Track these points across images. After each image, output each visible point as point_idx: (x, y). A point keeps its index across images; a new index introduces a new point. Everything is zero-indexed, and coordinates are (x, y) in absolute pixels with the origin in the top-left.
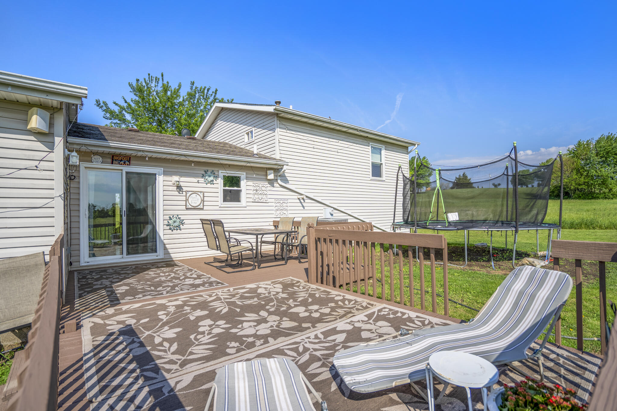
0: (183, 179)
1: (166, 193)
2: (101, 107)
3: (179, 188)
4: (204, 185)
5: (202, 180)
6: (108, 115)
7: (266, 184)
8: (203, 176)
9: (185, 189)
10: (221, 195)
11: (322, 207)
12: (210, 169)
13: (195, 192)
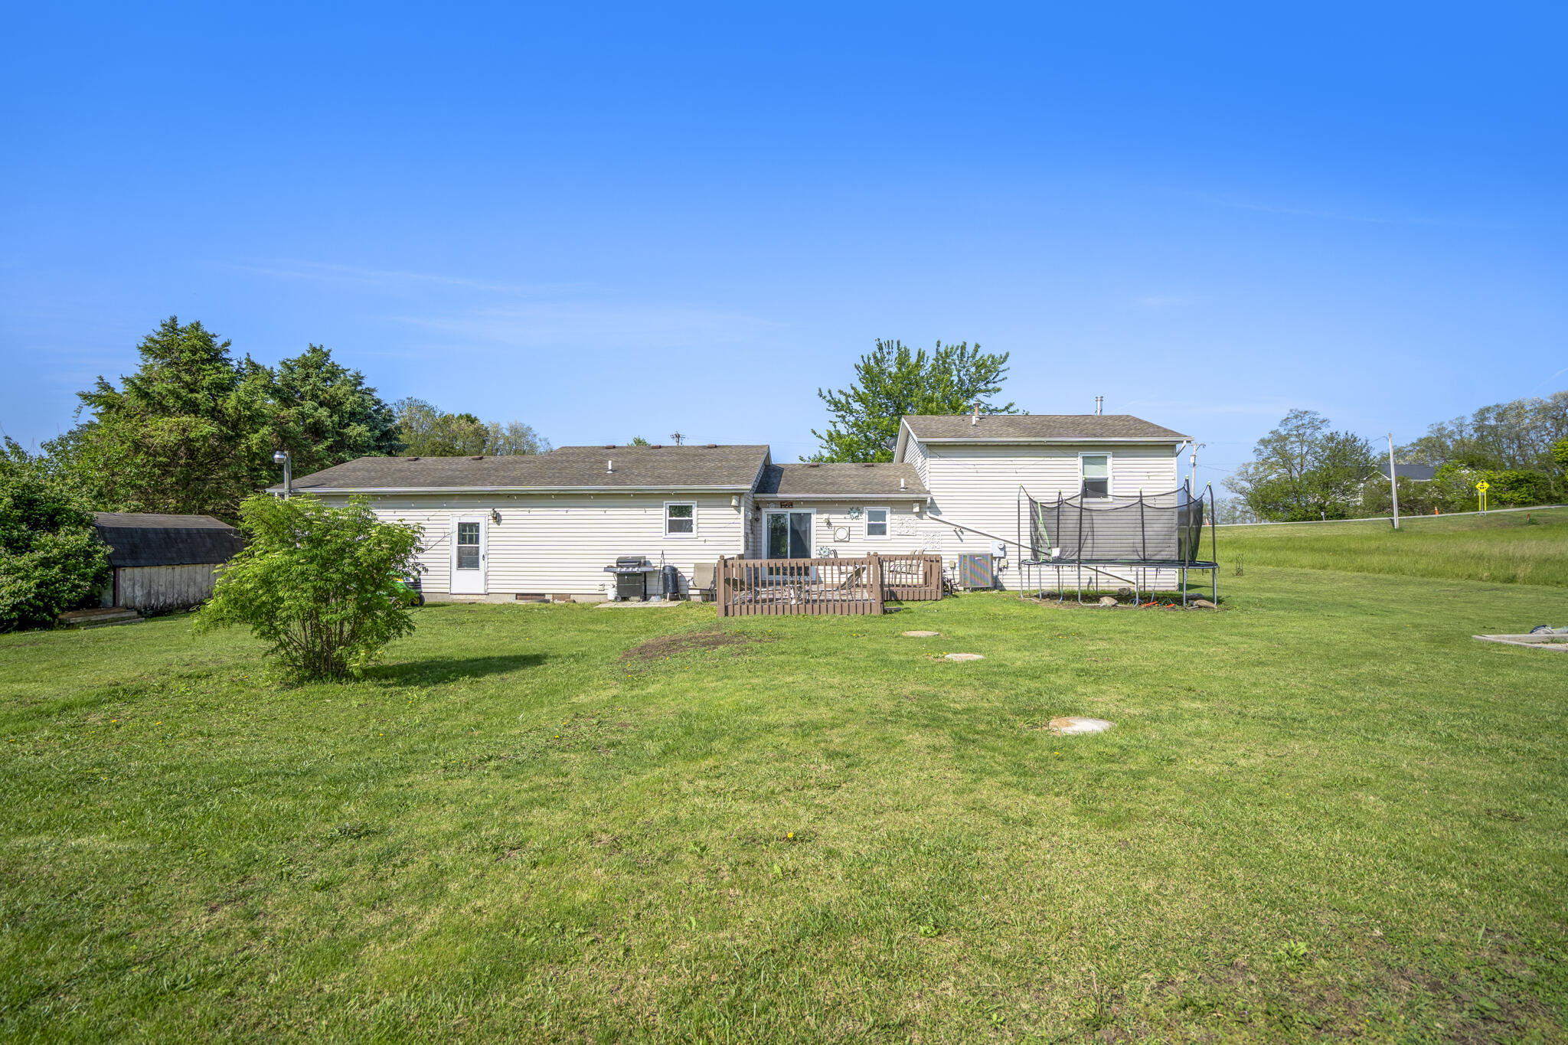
0: (832, 516)
1: (819, 528)
2: (824, 398)
3: (829, 524)
4: (850, 521)
5: (848, 516)
6: (832, 408)
7: (914, 517)
8: (849, 513)
9: (833, 525)
10: (865, 529)
11: (990, 540)
12: (855, 506)
13: (842, 527)
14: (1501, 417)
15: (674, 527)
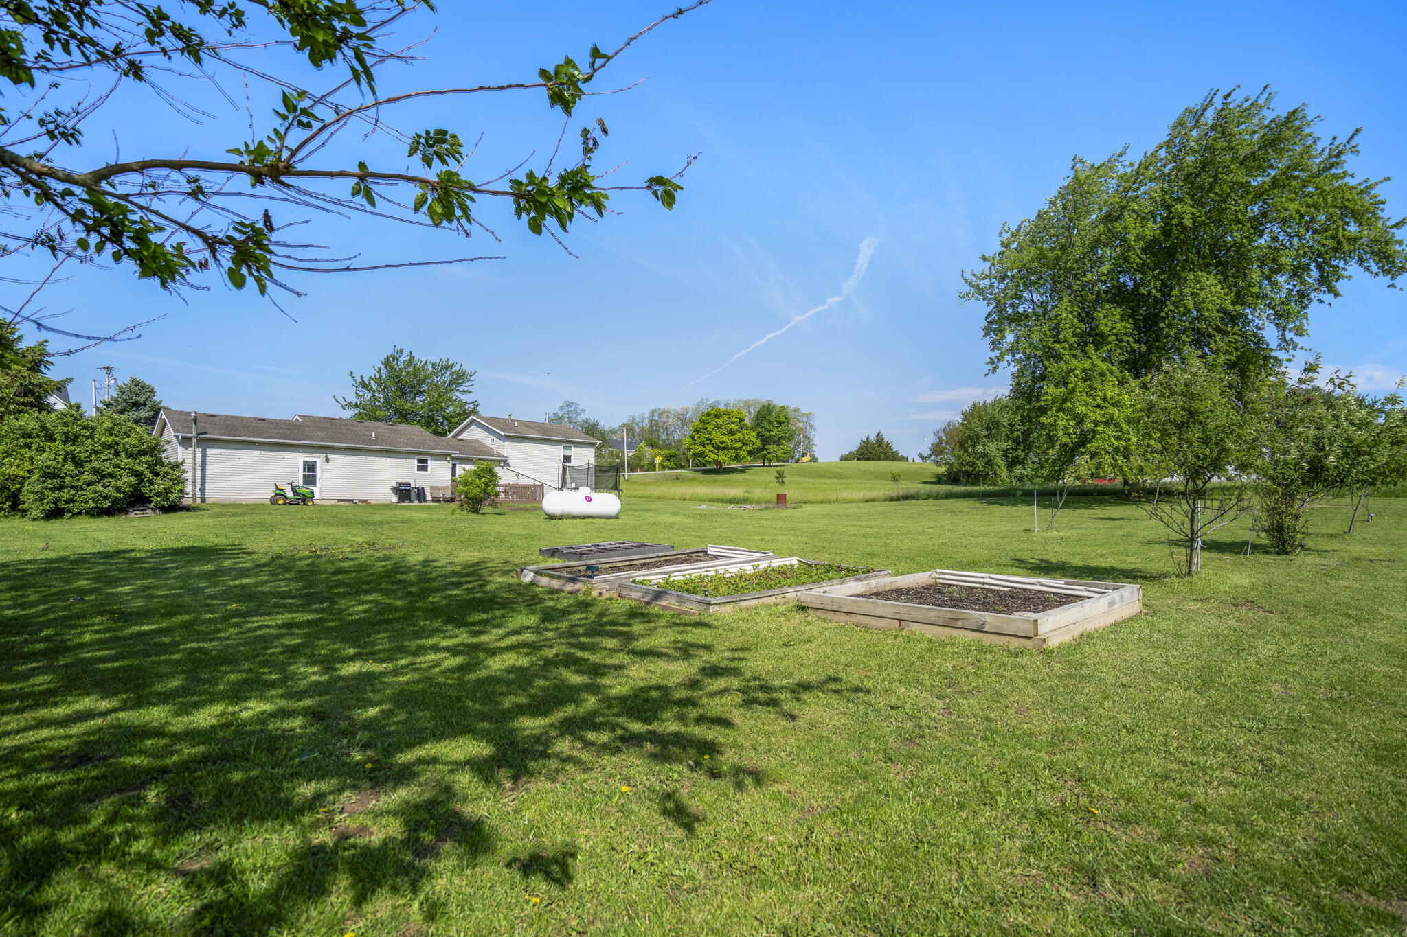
14: (661, 415)
15: (420, 468)
